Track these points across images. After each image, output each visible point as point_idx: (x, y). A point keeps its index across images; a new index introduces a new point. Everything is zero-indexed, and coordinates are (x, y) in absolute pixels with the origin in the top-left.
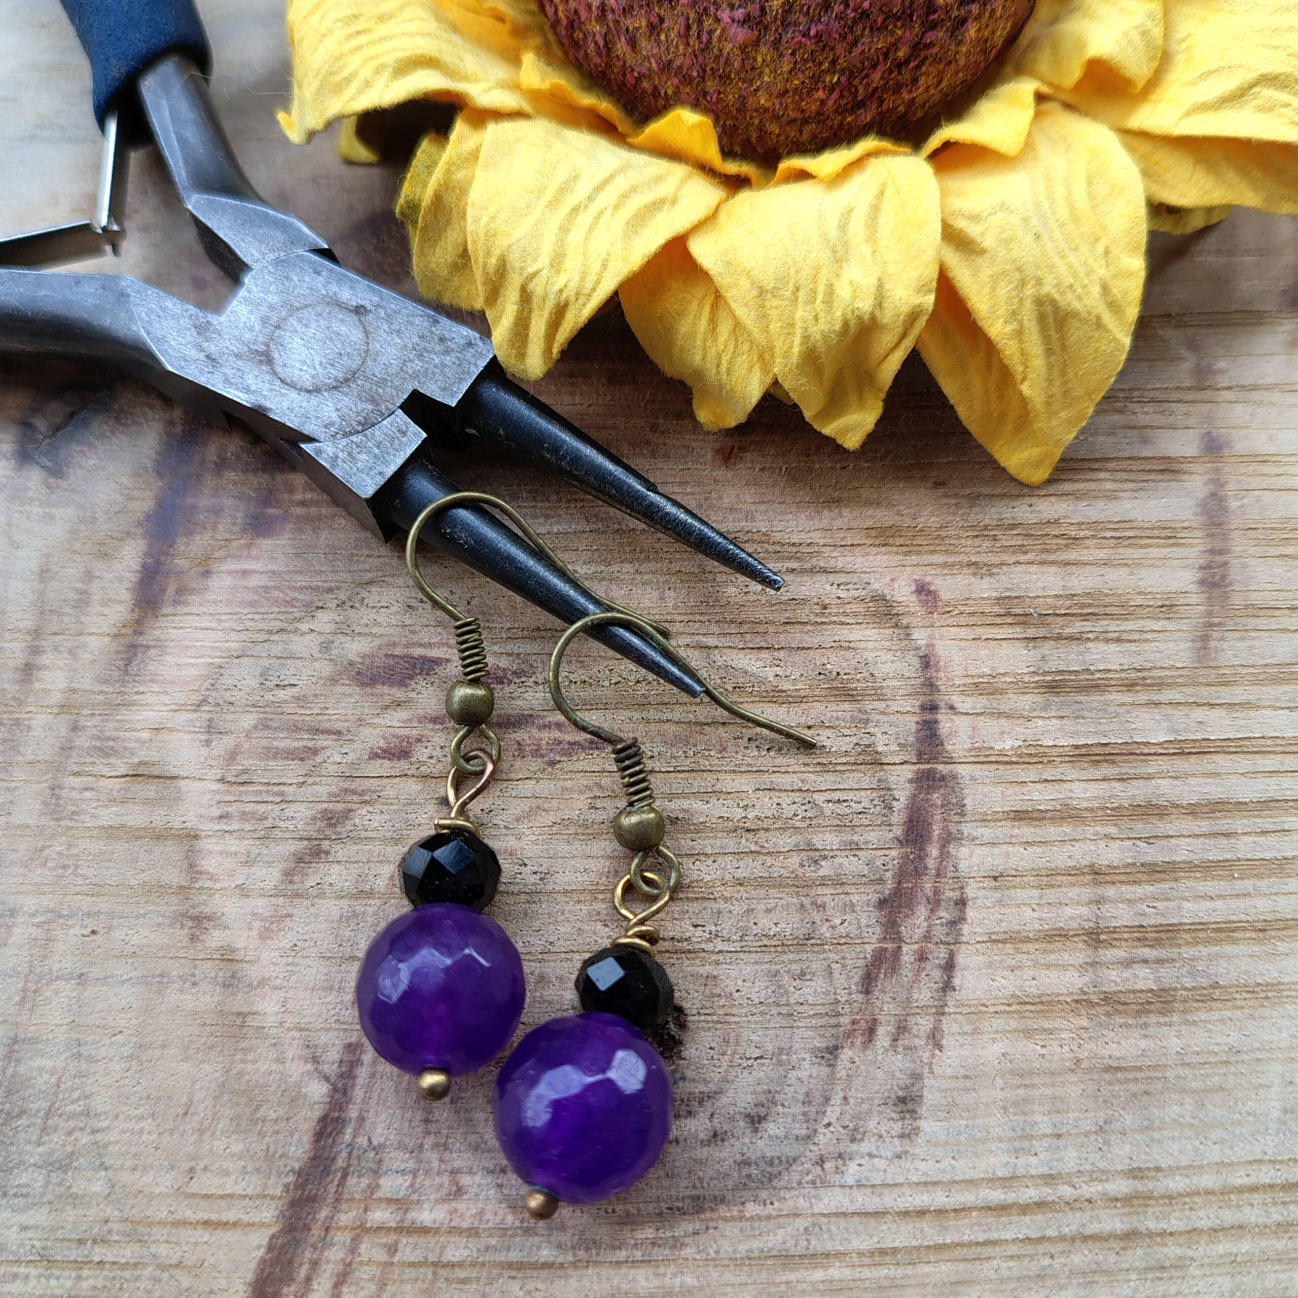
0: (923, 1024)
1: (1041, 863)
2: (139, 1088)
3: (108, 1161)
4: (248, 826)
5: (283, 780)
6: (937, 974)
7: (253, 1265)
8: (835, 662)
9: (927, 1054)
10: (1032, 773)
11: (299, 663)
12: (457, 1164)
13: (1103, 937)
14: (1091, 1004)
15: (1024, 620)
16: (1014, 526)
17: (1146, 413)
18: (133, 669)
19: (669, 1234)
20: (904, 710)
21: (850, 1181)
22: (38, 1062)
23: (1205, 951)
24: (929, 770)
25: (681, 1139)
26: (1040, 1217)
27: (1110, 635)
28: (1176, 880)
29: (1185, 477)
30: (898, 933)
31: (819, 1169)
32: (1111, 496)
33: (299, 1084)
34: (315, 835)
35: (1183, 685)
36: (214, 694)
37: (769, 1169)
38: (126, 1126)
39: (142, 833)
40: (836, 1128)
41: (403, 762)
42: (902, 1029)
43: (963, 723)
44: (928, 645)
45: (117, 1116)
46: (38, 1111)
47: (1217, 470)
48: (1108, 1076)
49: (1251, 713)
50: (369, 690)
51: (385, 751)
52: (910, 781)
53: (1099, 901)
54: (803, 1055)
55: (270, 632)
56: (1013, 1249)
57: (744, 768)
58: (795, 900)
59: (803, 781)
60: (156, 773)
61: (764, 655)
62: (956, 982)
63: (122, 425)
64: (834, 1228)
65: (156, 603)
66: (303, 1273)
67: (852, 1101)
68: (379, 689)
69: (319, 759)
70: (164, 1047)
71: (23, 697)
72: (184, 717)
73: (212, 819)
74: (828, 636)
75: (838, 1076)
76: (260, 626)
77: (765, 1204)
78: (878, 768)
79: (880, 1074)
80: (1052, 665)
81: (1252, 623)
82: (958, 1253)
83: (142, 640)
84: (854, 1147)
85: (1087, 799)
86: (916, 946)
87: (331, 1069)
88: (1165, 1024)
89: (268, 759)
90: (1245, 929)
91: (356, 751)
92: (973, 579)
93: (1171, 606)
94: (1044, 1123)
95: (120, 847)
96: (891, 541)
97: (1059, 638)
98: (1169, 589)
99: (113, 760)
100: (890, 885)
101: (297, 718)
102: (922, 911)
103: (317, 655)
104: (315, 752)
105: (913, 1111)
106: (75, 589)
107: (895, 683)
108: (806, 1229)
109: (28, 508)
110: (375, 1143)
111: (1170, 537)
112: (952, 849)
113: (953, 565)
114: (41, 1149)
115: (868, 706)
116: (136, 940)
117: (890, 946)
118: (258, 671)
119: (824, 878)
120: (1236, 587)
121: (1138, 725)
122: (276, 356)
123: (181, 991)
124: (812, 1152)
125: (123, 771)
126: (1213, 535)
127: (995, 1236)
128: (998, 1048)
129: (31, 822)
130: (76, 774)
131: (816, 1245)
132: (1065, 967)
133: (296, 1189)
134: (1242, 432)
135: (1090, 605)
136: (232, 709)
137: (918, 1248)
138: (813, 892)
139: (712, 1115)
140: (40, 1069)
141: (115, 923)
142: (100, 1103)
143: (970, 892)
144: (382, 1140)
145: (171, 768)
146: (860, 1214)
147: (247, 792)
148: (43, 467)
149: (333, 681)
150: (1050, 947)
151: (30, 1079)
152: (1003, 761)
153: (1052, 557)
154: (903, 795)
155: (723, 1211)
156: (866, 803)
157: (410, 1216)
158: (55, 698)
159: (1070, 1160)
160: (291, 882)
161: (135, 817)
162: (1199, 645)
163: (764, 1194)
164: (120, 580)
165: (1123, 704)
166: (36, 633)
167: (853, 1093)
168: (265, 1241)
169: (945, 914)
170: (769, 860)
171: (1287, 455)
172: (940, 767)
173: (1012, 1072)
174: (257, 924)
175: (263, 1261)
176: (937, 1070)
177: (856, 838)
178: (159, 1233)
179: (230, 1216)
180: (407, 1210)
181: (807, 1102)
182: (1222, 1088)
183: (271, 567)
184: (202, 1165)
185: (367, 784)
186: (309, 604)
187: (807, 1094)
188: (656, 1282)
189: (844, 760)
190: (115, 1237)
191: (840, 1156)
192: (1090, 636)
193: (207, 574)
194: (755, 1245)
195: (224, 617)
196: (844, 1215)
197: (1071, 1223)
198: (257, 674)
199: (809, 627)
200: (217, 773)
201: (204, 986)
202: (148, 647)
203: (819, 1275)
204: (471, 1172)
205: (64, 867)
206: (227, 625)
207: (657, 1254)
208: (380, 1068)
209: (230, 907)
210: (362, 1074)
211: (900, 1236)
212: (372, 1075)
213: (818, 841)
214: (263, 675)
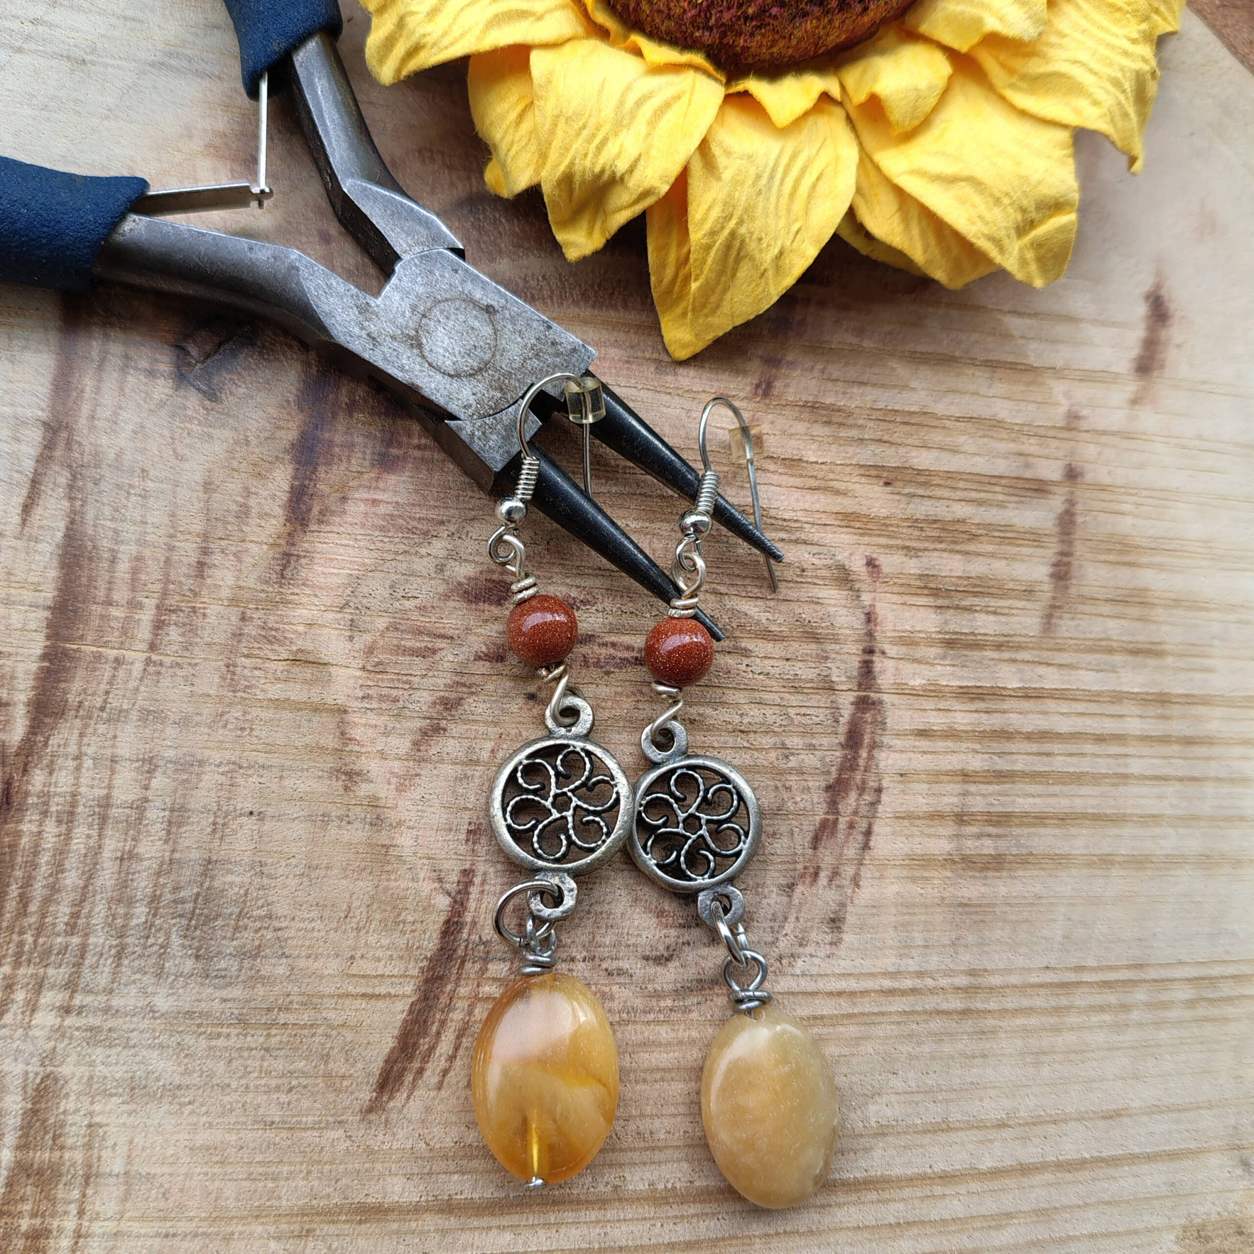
0: (849, 871)
1: (931, 766)
2: (310, 898)
3: (287, 951)
4: (384, 706)
5: (410, 672)
6: (860, 838)
7: (398, 1024)
8: (807, 612)
9: (850, 891)
10: (929, 704)
11: (419, 580)
13: (965, 818)
14: (954, 862)
15: (936, 593)
16: (935, 522)
17: (1031, 445)
18: (288, 573)
19: (681, 1003)
20: (852, 652)
21: (798, 972)
22: (229, 878)
23: (1026, 830)
24: (865, 697)
26: (912, 998)
27: (990, 609)
28: (1013, 783)
29: (1050, 496)
30: (837, 809)
31: (779, 963)
32: (1001, 505)
33: (429, 898)
34: (435, 715)
35: (1033, 648)
36: (354, 599)
38: (302, 925)
39: (302, 706)
40: (791, 937)
41: (499, 664)
43: (890, 664)
44: (871, 606)
45: (293, 919)
46: (231, 914)
47: (1072, 493)
48: (960, 909)
49: (1073, 672)
50: (473, 606)
51: (486, 655)
52: (852, 704)
53: (966, 794)
54: (772, 889)
55: (397, 553)
56: (896, 1018)
57: (742, 687)
58: (771, 783)
59: (781, 699)
60: (311, 659)
61: (760, 603)
62: (872, 844)
63: (264, 359)
64: (786, 1002)
65: (303, 520)
66: (434, 1028)
67: (801, 920)
68: (481, 605)
69: (437, 657)
70: (327, 868)
71: (197, 590)
72: (330, 616)
73: (357, 699)
74: (804, 593)
75: (793, 903)
76: (387, 547)
78: (831, 692)
79: (820, 903)
80: (952, 627)
81: (1081, 608)
82: (861, 1019)
83: (294, 550)
84: (801, 950)
85: (964, 724)
86: (847, 819)
87: (452, 887)
88: (998, 877)
89: (398, 654)
90: (1052, 818)
91: (464, 653)
92: (904, 559)
93: (1031, 591)
94: (919, 938)
95: (286, 715)
96: (852, 524)
97: (957, 608)
98: (1031, 579)
99: (276, 647)
100: (834, 775)
101: (419, 623)
102: (853, 796)
103: (433, 575)
104: (434, 652)
105: (839, 928)
106: (236, 502)
107: (847, 632)
109: (188, 425)
110: (484, 939)
111: (1036, 541)
112: (876, 753)
113: (892, 547)
114: (235, 943)
115: (829, 647)
116: (302, 788)
117: (831, 817)
118: (388, 583)
119: (792, 768)
120: (1074, 581)
121: (1001, 675)
122: (424, 341)
123: (339, 827)
124: (775, 953)
125: (285, 656)
126: (1064, 541)
127: (884, 1009)
128: (895, 888)
129: (211, 692)
130: (247, 656)
132: (940, 837)
133: (428, 970)
134: (1092, 466)
135: (979, 586)
136: (369, 612)
137: (836, 1016)
138: (783, 778)
140: (232, 884)
141: (284, 774)
142: (281, 909)
143: (885, 784)
145: (322, 656)
146: (802, 993)
147: (383, 680)
148: (199, 390)
149: (446, 597)
150: (932, 823)
151: (223, 891)
152: (915, 694)
153: (958, 548)
154: (847, 712)
156: (822, 718)
158: (226, 593)
159: (934, 962)
160: (419, 750)
161: (296, 693)
162: (1045, 620)
164: (273, 497)
165: (993, 659)
166: (206, 537)
167: (802, 914)
168: (407, 1007)
169: (868, 798)
170: (756, 754)
171: (1118, 487)
172: (872, 695)
173: (902, 905)
175: (405, 1021)
176: (856, 902)
177: (814, 742)
178: (329, 1003)
179: (382, 990)
181: (773, 920)
182: (1027, 921)
183: (395, 499)
184: (359, 955)
185: (473, 679)
186: (426, 533)
187: (773, 915)
188: (673, 1035)
189: (809, 685)
190: (295, 1006)
191: (792, 955)
192: (978, 608)
193: (344, 499)
195: (359, 537)
196: (793, 993)
197: (931, 1002)
198: (387, 586)
199: (791, 585)
200: (360, 663)
201: (357, 825)
202: (299, 557)
205: (242, 729)
206: (362, 544)
207: (674, 1016)
208: (487, 887)
209: (373, 766)
210: (474, 891)
211: (827, 1008)
212: (482, 892)
213: (789, 742)
214: (391, 587)
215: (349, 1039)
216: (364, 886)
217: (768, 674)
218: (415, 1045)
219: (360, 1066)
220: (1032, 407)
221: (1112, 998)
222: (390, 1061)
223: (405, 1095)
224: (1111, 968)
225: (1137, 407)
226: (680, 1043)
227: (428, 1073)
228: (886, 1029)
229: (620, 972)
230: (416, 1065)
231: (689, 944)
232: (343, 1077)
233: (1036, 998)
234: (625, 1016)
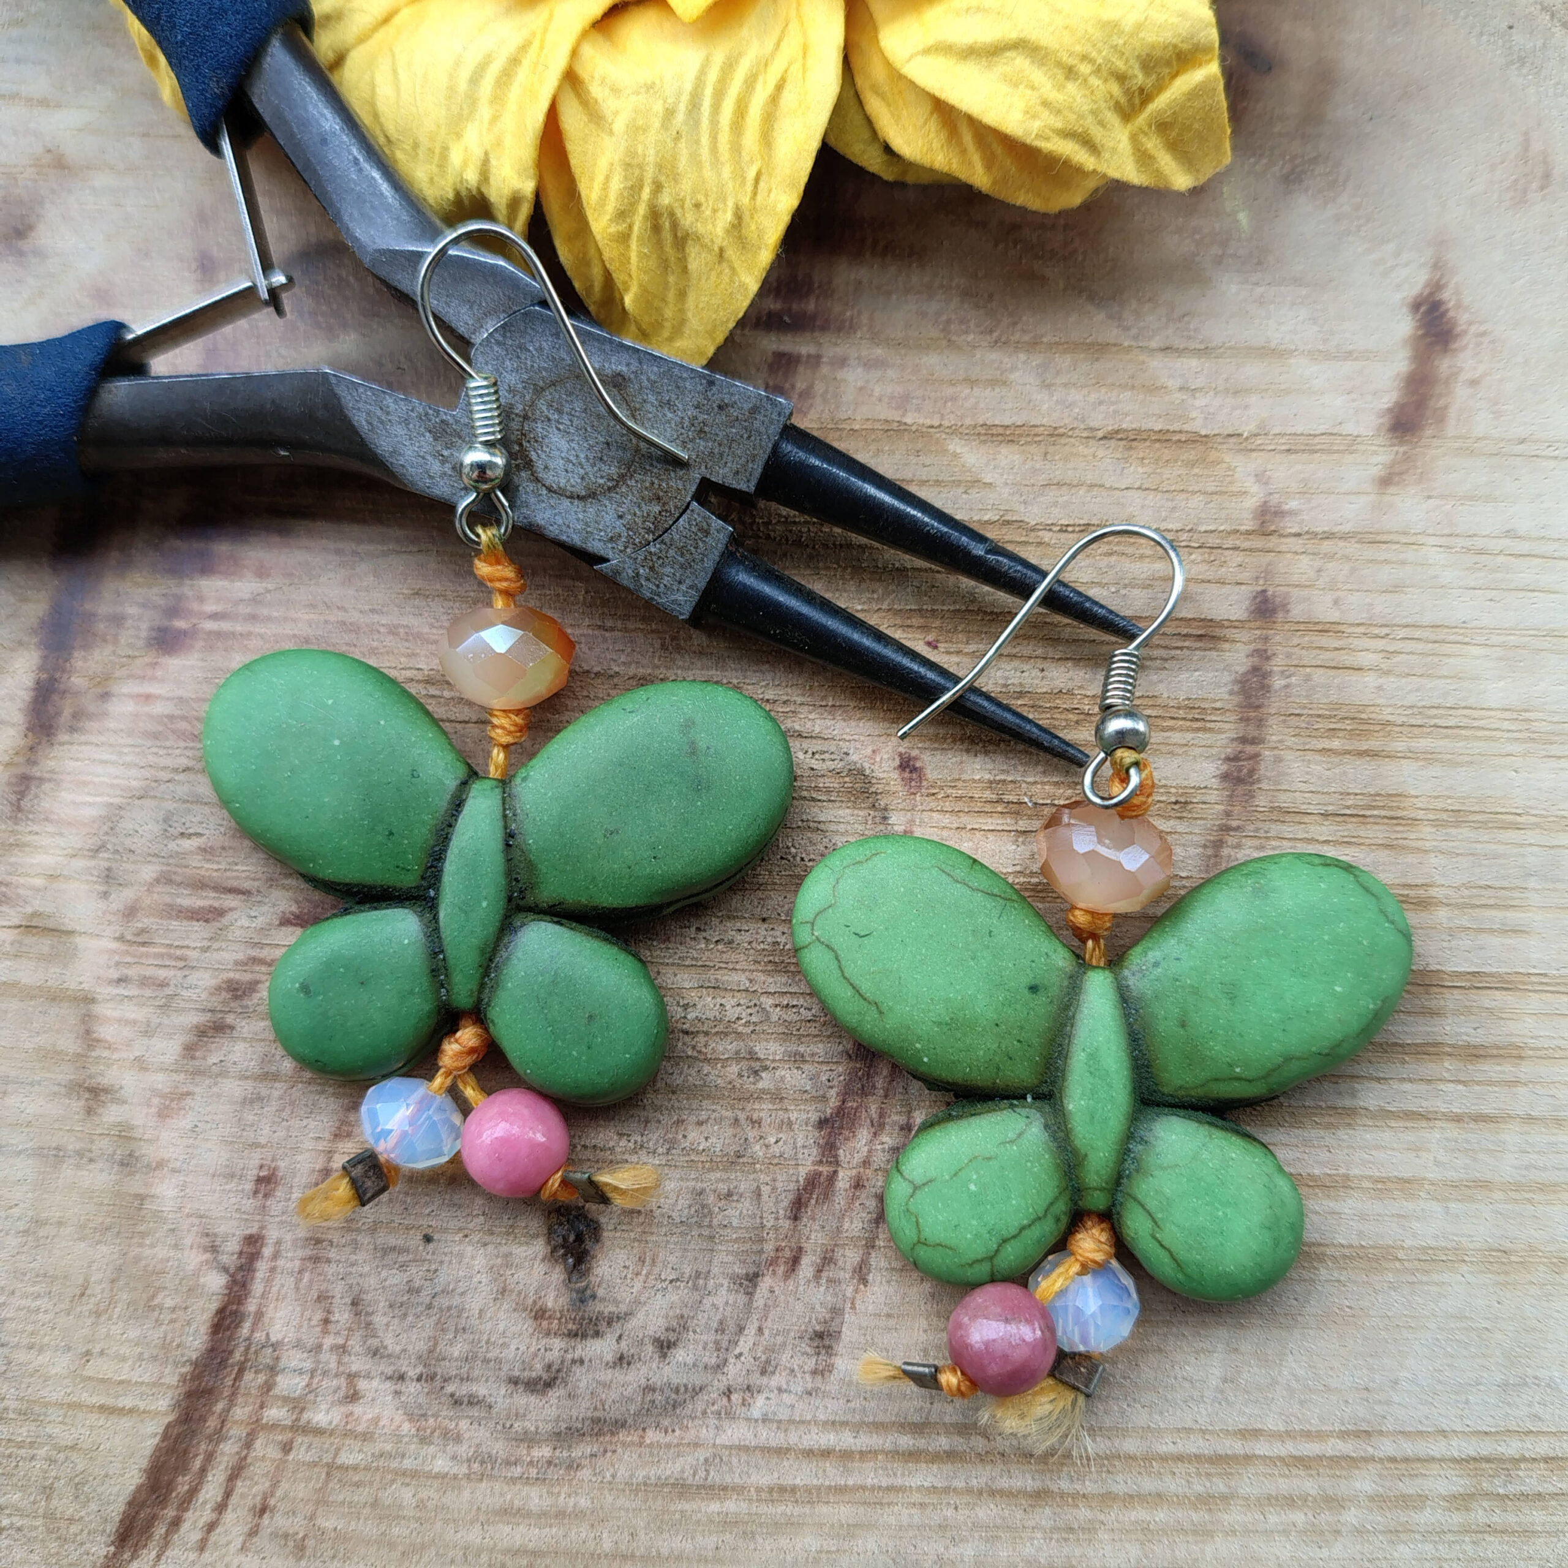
0: (850, 1256)
2: (35, 1265)
4: (148, 992)
5: (187, 943)
6: (871, 1204)
7: (148, 1452)
8: (799, 845)
9: (850, 1289)
11: (207, 809)
12: (354, 1368)
15: (1016, 809)
18: (25, 804)
21: (757, 1415)
25: (586, 1360)
29: (1226, 646)
30: (836, 1156)
31: (725, 1400)
33: (196, 1274)
34: (219, 1007)
36: (113, 840)
37: (674, 1396)
38: (24, 1302)
39: (37, 992)
40: (747, 1359)
42: (827, 1260)
45: (13, 1293)
47: (1266, 639)
51: (297, 917)
54: (721, 1280)
55: (175, 770)
56: (916, 1497)
57: (688, 962)
58: (729, 1114)
59: (751, 981)
60: (51, 926)
64: (734, 1460)
65: (51, 727)
66: (197, 1463)
67: (766, 1332)
69: (225, 921)
70: (60, 1224)
72: (80, 863)
73: (110, 982)
75: (755, 1305)
76: (164, 762)
77: (666, 1432)
79: (799, 1307)
81: (1275, 829)
82: (859, 1496)
83: (35, 772)
84: (765, 1380)
86: (854, 1172)
87: (229, 1259)
89: (171, 917)
91: (266, 914)
92: (965, 757)
93: (1186, 803)
95: (14, 1005)
98: (1186, 783)
99: (5, 909)
100: (833, 1102)
101: (203, 872)
102: (863, 1135)
104: (220, 913)
105: (830, 1347)
108: (706, 1460)
111: (1197, 720)
113: (944, 737)
116: (32, 1108)
117: (825, 1169)
118: (162, 815)
119: (763, 1091)
120: (1264, 785)
123: (78, 1167)
124: (720, 1383)
125: (17, 922)
126: (1248, 719)
127: (899, 1481)
131: (715, 1477)
133: (193, 1379)
134: (1305, 592)
136: (132, 857)
137: (818, 1488)
138: (749, 1106)
139: (620, 1337)
141: (10, 1088)
143: (918, 1117)
144: (279, 1337)
145: (67, 921)
146: (763, 1449)
147: (147, 955)
155: (622, 1435)
156: (816, 1010)
157: (306, 1416)
160: (193, 1058)
161: (28, 974)
162: (1210, 852)
163: (666, 1422)
164: (12, 697)
167: (769, 1323)
168: (160, 1430)
169: (888, 1140)
170: (705, 1068)
171: (1352, 625)
174: (156, 1101)
175: (158, 1449)
176: (860, 1306)
177: (802, 1049)
178: (55, 1414)
179: (127, 1402)
180: (303, 1410)
181: (721, 1329)
183: (177, 693)
184: (97, 1349)
187: (721, 1323)
188: (550, 1501)
190: (12, 1416)
191: (749, 1388)
193: (105, 696)
194: (653, 1472)
195: (126, 750)
196: (747, 1448)
198: (160, 819)
200: (116, 930)
201: (102, 1163)
202: (41, 780)
203: (714, 1507)
204: (368, 1376)
206: (128, 759)
207: (553, 1474)
208: (281, 1263)
209: (128, 1081)
210: (262, 1267)
211: (801, 1475)
212: (273, 1270)
213: (760, 1049)
214: (166, 820)
215: (80, 1467)
216: (106, 1253)
217: (731, 942)
218: (170, 1486)
219: (93, 1506)
220: (1197, 501)
221: (1308, 1485)
222: (135, 1505)
223: (154, 1554)
224: (1307, 1435)
225: (1392, 490)
226: (561, 1515)
227: (185, 1526)
228: (898, 1514)
229: (473, 1401)
230: (170, 1513)
231: (582, 1362)
232: (71, 1520)
233: (1168, 1479)
234: (476, 1466)
